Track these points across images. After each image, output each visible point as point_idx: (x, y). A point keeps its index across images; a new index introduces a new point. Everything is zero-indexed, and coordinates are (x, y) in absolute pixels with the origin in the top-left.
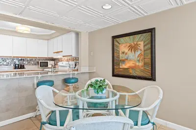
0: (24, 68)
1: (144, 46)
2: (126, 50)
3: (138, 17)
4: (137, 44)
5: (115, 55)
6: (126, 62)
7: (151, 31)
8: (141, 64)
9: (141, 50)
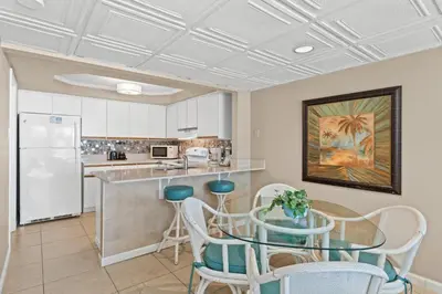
0: (124, 158)
1: (375, 123)
2: (334, 130)
3: (362, 63)
4: (359, 119)
5: (309, 138)
6: (334, 152)
7: (393, 93)
8: (367, 159)
9: (367, 130)
